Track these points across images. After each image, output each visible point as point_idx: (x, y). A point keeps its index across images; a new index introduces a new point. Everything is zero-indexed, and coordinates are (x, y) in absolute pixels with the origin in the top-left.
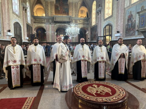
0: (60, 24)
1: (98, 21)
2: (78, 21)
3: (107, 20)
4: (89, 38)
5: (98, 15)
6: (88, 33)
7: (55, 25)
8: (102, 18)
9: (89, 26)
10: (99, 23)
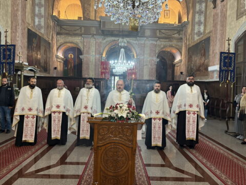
5: (215, 7)
8: (228, 13)
9: (184, 43)
10: (217, 30)
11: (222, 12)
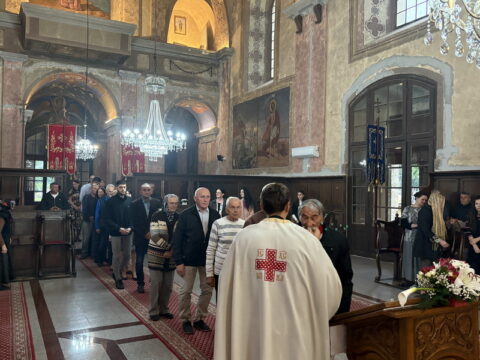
0: (64, 67)
1: (301, 66)
2: (166, 61)
3: (380, 55)
4: (220, 158)
5: (300, 31)
6: (216, 131)
7: (30, 69)
8: (331, 47)
9: (221, 95)
10: (306, 76)
11: (316, 41)
